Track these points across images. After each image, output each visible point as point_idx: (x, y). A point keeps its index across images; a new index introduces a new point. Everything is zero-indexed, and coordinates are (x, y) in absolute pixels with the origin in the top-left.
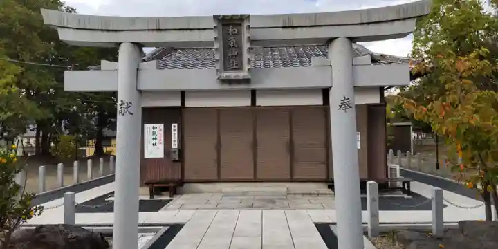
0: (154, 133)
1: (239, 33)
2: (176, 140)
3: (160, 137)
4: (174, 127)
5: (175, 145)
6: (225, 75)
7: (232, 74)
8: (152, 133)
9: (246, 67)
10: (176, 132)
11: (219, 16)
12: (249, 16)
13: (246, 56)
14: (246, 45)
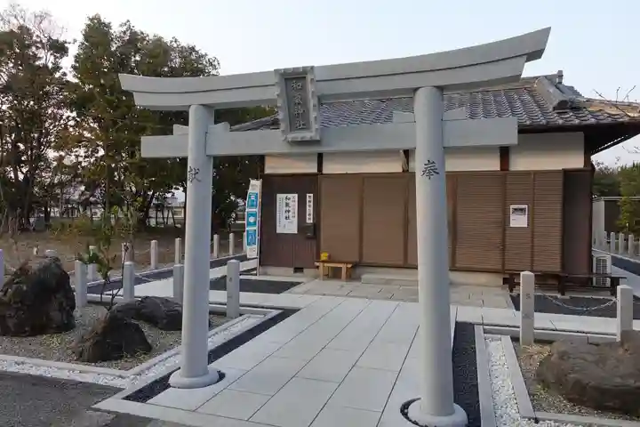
0: (287, 205)
1: (303, 88)
2: (312, 212)
3: (294, 209)
4: (310, 197)
5: (310, 220)
6: (291, 136)
7: (299, 135)
8: (284, 205)
9: (315, 126)
10: (312, 204)
11: (281, 70)
12: (312, 68)
13: (313, 114)
14: (312, 102)
